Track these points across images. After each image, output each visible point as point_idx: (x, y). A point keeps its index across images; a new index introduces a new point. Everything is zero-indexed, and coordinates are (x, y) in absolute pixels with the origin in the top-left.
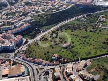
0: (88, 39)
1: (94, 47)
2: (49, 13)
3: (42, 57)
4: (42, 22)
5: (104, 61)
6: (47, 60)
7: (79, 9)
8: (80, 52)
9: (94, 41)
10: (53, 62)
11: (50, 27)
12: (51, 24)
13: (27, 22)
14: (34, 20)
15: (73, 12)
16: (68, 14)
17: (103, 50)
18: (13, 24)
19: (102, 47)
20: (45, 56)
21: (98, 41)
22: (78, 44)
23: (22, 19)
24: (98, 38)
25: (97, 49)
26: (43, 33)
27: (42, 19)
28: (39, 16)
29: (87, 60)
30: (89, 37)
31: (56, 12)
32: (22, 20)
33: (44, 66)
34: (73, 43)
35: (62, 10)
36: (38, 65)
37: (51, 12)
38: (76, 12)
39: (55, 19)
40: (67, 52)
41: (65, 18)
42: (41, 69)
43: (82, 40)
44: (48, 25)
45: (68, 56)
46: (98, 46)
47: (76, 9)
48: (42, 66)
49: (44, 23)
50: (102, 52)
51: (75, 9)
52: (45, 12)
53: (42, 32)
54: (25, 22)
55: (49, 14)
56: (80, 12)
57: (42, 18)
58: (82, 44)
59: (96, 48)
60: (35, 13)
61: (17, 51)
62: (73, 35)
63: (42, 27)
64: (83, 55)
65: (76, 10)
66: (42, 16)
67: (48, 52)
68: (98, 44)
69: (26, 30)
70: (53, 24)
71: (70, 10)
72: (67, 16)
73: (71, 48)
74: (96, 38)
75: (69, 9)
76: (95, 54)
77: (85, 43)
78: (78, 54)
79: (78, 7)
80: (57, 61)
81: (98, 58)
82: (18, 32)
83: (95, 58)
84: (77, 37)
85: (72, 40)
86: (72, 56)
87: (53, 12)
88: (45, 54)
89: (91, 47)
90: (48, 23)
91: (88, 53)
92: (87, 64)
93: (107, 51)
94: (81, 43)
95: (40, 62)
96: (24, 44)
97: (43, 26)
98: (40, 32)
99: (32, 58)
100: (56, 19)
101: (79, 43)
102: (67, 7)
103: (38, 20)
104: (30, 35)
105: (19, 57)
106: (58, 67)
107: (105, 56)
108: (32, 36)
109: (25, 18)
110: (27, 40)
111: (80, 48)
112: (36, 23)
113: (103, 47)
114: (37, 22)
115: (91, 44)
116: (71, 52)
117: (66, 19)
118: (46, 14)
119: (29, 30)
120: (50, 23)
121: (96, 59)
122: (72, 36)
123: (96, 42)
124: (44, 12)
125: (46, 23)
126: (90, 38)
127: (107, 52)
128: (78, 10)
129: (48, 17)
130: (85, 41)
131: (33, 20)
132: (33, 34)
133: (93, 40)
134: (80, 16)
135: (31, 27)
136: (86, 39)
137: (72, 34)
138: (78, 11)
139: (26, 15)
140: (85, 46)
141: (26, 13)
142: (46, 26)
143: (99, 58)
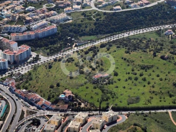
0: (150, 71)
1: (153, 89)
2: (104, 11)
3: (44, 92)
4: (84, 26)
5: (156, 120)
6: (49, 99)
7: (170, 11)
8: (119, 94)
9: (159, 78)
10: (58, 104)
11: (96, 38)
12: (101, 34)
13: (56, 23)
14: (71, 21)
15: (157, 15)
16: (146, 17)
17: (167, 98)
18: (28, 22)
19: (168, 92)
20: (50, 91)
21: (166, 79)
22: (123, 79)
23: (48, 16)
24: (169, 73)
25: (156, 95)
26: (76, 48)
27: (87, 21)
28: (84, 14)
29: (123, 113)
30: (154, 69)
31: (121, 10)
32: (48, 18)
33: (39, 108)
34: (116, 74)
35: (135, 9)
36: (28, 105)
37: (111, 10)
38: (163, 17)
39: (113, 25)
40: (94, 90)
41: (136, 24)
42: (31, 113)
43: (136, 71)
44: (93, 35)
45: (92, 97)
46: (160, 88)
47: (166, 10)
48: (35, 108)
49: (88, 29)
50: (163, 102)
51: (164, 10)
52: (99, 8)
53: (76, 46)
54: (52, 22)
55: (105, 14)
56: (170, 18)
57: (88, 19)
58: (133, 80)
59: (154, 92)
60: (79, 7)
61: (9, 73)
62: (125, 59)
63: (81, 36)
64: (121, 102)
65: (163, 13)
66: (89, 14)
67: (58, 85)
68: (162, 85)
69: (47, 37)
70: (104, 34)
71: (152, 10)
72: (141, 21)
73: (106, 84)
74: (165, 73)
75: (149, 7)
76: (145, 104)
77: (140, 79)
78: (113, 98)
79: (170, 8)
80: (66, 103)
81: (148, 112)
82: (30, 39)
83: (140, 112)
84: (128, 65)
85: (117, 68)
86: (99, 100)
87: (115, 10)
88: (52, 87)
89: (147, 89)
90: (95, 30)
91: (134, 98)
92: (118, 121)
93: (174, 103)
94: (130, 78)
95: (34, 99)
96: (30, 63)
97: (84, 34)
98: (71, 46)
99: (24, 90)
100: (115, 25)
101: (127, 76)
102: (147, 4)
103: (79, 22)
104: (50, 47)
105: (6, 86)
106: (61, 115)
107: (165, 111)
108: (52, 50)
109: (55, 15)
110: (38, 56)
111: (124, 88)
112: (73, 26)
113: (171, 93)
114: (75, 25)
115: (149, 83)
116: (103, 91)
117: (135, 28)
118: (99, 12)
119: (52, 38)
120: (100, 31)
121: (142, 113)
122: (123, 61)
123: (161, 80)
124: (97, 7)
125: (92, 29)
126: (153, 71)
127: (172, 104)
128: (168, 12)
129: (101, 18)
130: (141, 75)
131: (69, 20)
132: (56, 48)
133: (158, 76)
134: (167, 26)
135: (59, 33)
136: (146, 71)
137: (122, 58)
138: (168, 14)
139: (61, 9)
140: (136, 85)
141: (62, 5)
142: (90, 35)
143: (150, 113)
